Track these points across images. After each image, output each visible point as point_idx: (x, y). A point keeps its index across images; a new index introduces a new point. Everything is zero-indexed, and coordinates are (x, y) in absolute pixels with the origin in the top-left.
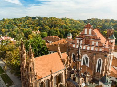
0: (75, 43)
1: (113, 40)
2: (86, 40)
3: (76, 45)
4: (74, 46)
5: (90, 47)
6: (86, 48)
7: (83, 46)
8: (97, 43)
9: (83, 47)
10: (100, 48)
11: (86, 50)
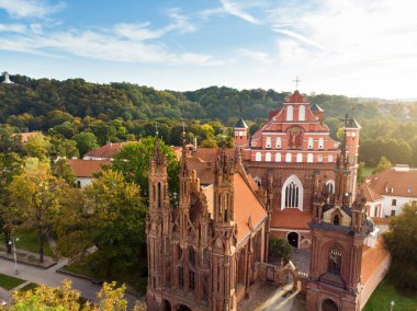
0: (261, 148)
1: (355, 131)
2: (291, 137)
3: (264, 153)
4: (258, 157)
5: (305, 155)
6: (294, 158)
7: (284, 154)
8: (321, 143)
9: (283, 158)
10: (327, 154)
11: (294, 163)
